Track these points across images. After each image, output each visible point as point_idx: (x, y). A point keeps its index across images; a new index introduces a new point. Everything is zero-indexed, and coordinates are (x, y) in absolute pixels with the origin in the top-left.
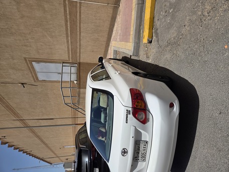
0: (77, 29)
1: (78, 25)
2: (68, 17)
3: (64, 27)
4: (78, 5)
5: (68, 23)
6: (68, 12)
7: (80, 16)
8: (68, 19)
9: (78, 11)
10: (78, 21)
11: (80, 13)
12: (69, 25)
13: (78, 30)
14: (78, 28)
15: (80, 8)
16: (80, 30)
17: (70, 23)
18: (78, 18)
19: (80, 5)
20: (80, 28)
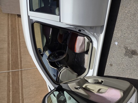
0: (19, 97)
1: (20, 91)
2: (11, 86)
3: (6, 99)
4: (20, 73)
5: (11, 93)
6: (11, 82)
7: (22, 82)
8: (11, 89)
9: (20, 78)
10: (20, 88)
11: (22, 79)
12: (11, 95)
13: (21, 98)
14: (21, 95)
15: (21, 75)
16: (22, 97)
17: (13, 92)
18: (20, 84)
19: (21, 73)
20: (22, 94)
